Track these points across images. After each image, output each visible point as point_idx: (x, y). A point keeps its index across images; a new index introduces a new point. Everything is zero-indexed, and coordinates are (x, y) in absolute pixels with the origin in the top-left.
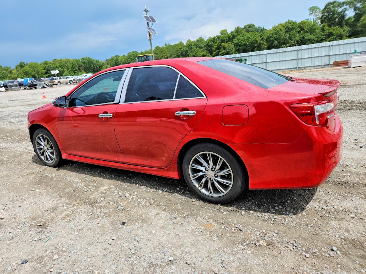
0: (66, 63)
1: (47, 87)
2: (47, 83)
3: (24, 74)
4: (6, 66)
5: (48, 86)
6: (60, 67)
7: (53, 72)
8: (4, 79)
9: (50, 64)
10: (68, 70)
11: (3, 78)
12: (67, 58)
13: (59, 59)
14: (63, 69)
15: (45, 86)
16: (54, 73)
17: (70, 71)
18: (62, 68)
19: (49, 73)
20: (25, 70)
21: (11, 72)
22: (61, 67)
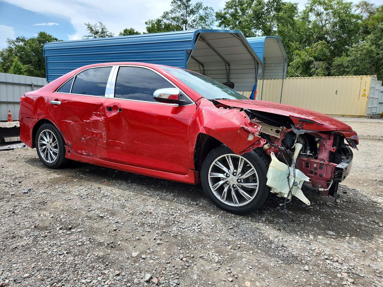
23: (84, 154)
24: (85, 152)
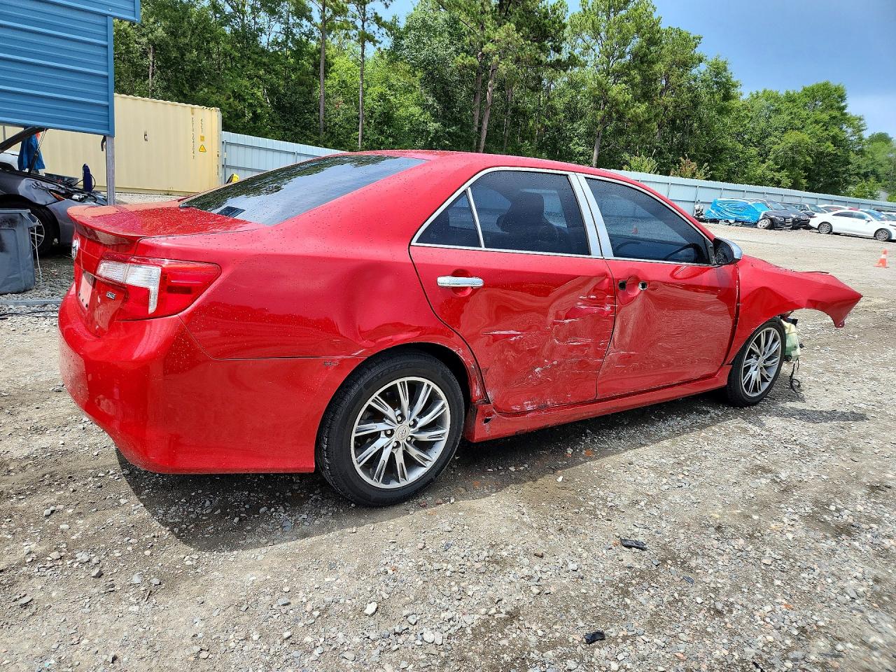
23: (529, 408)
24: (531, 404)
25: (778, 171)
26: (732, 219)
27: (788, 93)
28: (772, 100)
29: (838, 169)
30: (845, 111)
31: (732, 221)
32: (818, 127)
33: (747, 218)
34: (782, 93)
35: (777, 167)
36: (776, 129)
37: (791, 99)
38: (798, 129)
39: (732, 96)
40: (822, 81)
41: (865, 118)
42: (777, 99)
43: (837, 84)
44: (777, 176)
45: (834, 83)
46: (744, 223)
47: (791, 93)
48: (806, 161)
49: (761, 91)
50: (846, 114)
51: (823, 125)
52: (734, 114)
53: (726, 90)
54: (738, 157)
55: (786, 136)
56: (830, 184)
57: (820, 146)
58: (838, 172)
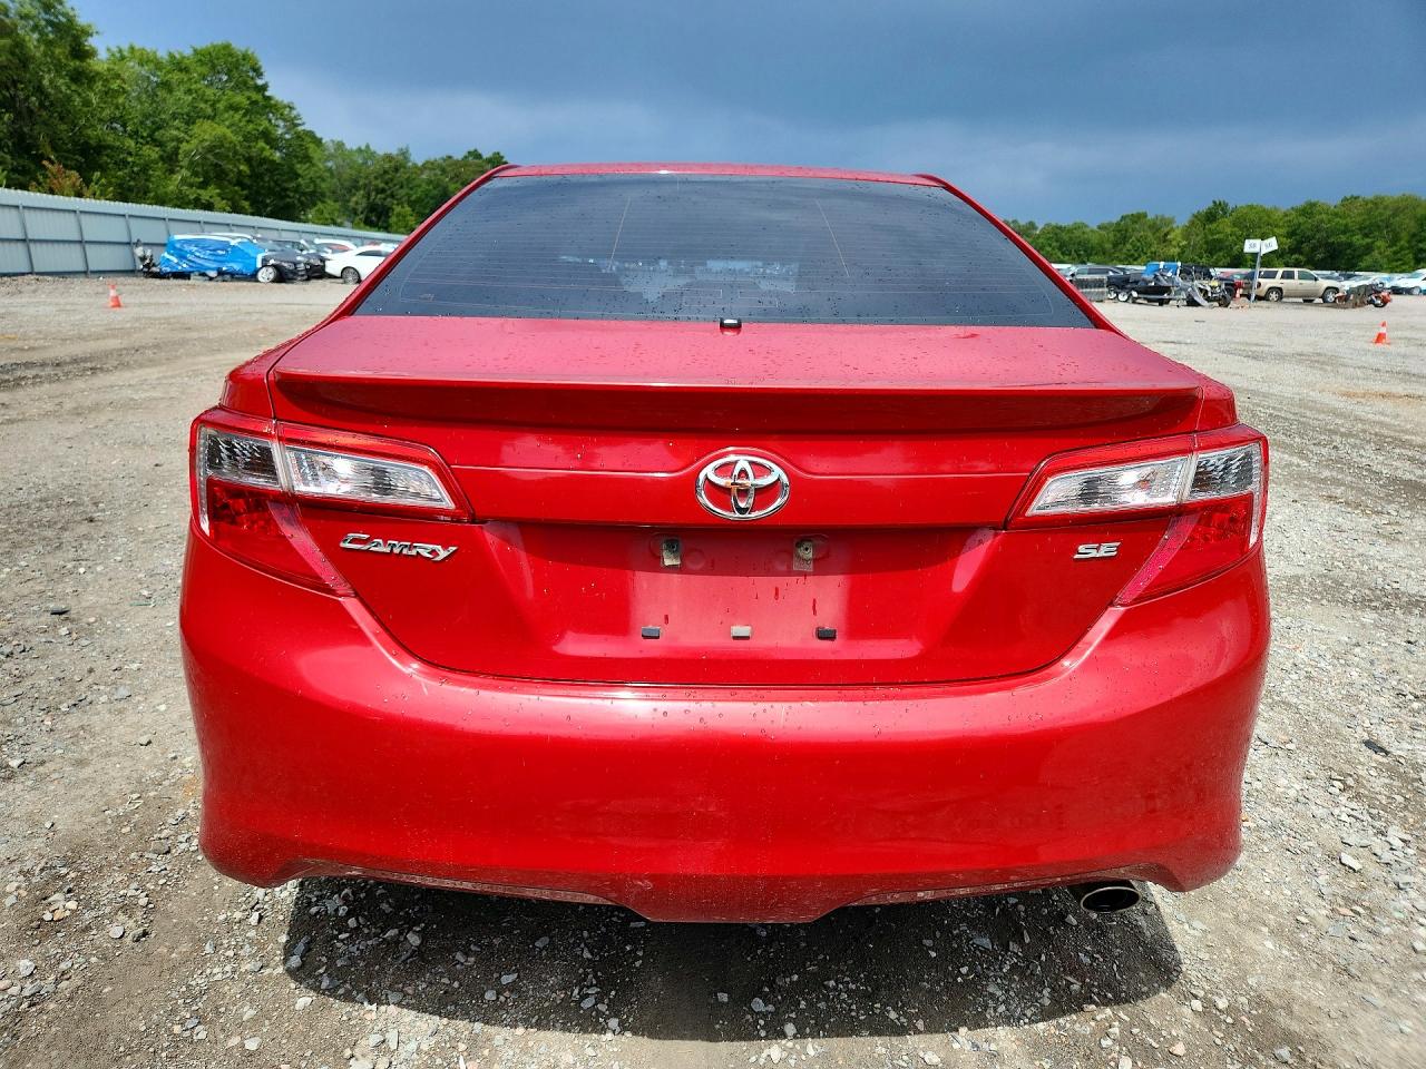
0: (1394, 215)
1: (1205, 303)
2: (1209, 289)
3: (1205, 246)
4: (1160, 214)
5: (1208, 299)
6: (1360, 229)
7: (1252, 246)
8: (1135, 259)
9: (1324, 216)
10: (1390, 246)
11: (1132, 255)
12: (1407, 193)
13: (1369, 196)
14: (1369, 240)
15: (1199, 298)
16: (1256, 250)
17: (1402, 249)
18: (1366, 236)
19: (1301, 253)
20: (1212, 234)
21: (1164, 240)
22: (1366, 231)
25: (204, 185)
26: (212, 269)
27: (172, 56)
28: (152, 66)
29: (286, 185)
30: (267, 94)
31: (213, 274)
32: (237, 117)
33: (236, 267)
34: (162, 54)
35: (197, 179)
36: (174, 116)
37: (179, 66)
38: (208, 118)
39: (87, 51)
40: (219, 41)
41: (296, 105)
42: (158, 65)
43: (243, 49)
44: (205, 195)
45: (239, 46)
46: (234, 276)
47: (178, 56)
48: (240, 172)
49: (125, 47)
50: (269, 98)
51: (245, 115)
52: (99, 85)
53: (73, 40)
54: (125, 163)
55: (196, 129)
56: (282, 208)
57: (250, 147)
58: (287, 189)
